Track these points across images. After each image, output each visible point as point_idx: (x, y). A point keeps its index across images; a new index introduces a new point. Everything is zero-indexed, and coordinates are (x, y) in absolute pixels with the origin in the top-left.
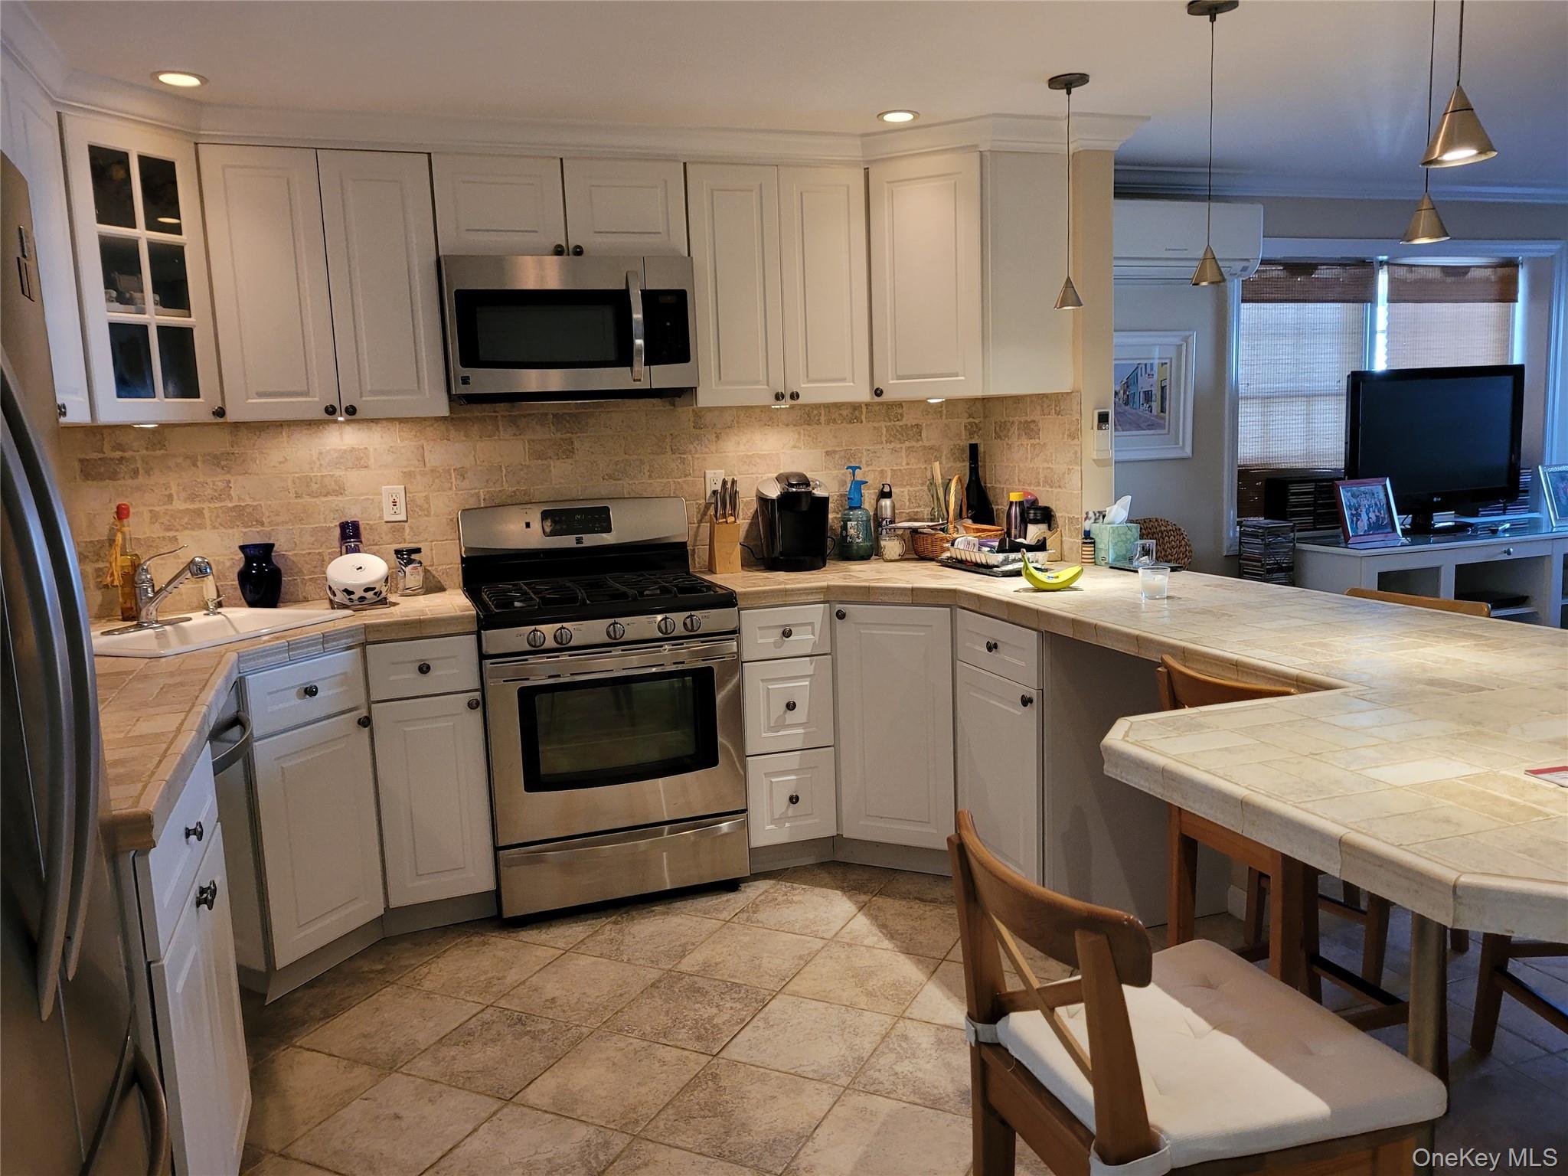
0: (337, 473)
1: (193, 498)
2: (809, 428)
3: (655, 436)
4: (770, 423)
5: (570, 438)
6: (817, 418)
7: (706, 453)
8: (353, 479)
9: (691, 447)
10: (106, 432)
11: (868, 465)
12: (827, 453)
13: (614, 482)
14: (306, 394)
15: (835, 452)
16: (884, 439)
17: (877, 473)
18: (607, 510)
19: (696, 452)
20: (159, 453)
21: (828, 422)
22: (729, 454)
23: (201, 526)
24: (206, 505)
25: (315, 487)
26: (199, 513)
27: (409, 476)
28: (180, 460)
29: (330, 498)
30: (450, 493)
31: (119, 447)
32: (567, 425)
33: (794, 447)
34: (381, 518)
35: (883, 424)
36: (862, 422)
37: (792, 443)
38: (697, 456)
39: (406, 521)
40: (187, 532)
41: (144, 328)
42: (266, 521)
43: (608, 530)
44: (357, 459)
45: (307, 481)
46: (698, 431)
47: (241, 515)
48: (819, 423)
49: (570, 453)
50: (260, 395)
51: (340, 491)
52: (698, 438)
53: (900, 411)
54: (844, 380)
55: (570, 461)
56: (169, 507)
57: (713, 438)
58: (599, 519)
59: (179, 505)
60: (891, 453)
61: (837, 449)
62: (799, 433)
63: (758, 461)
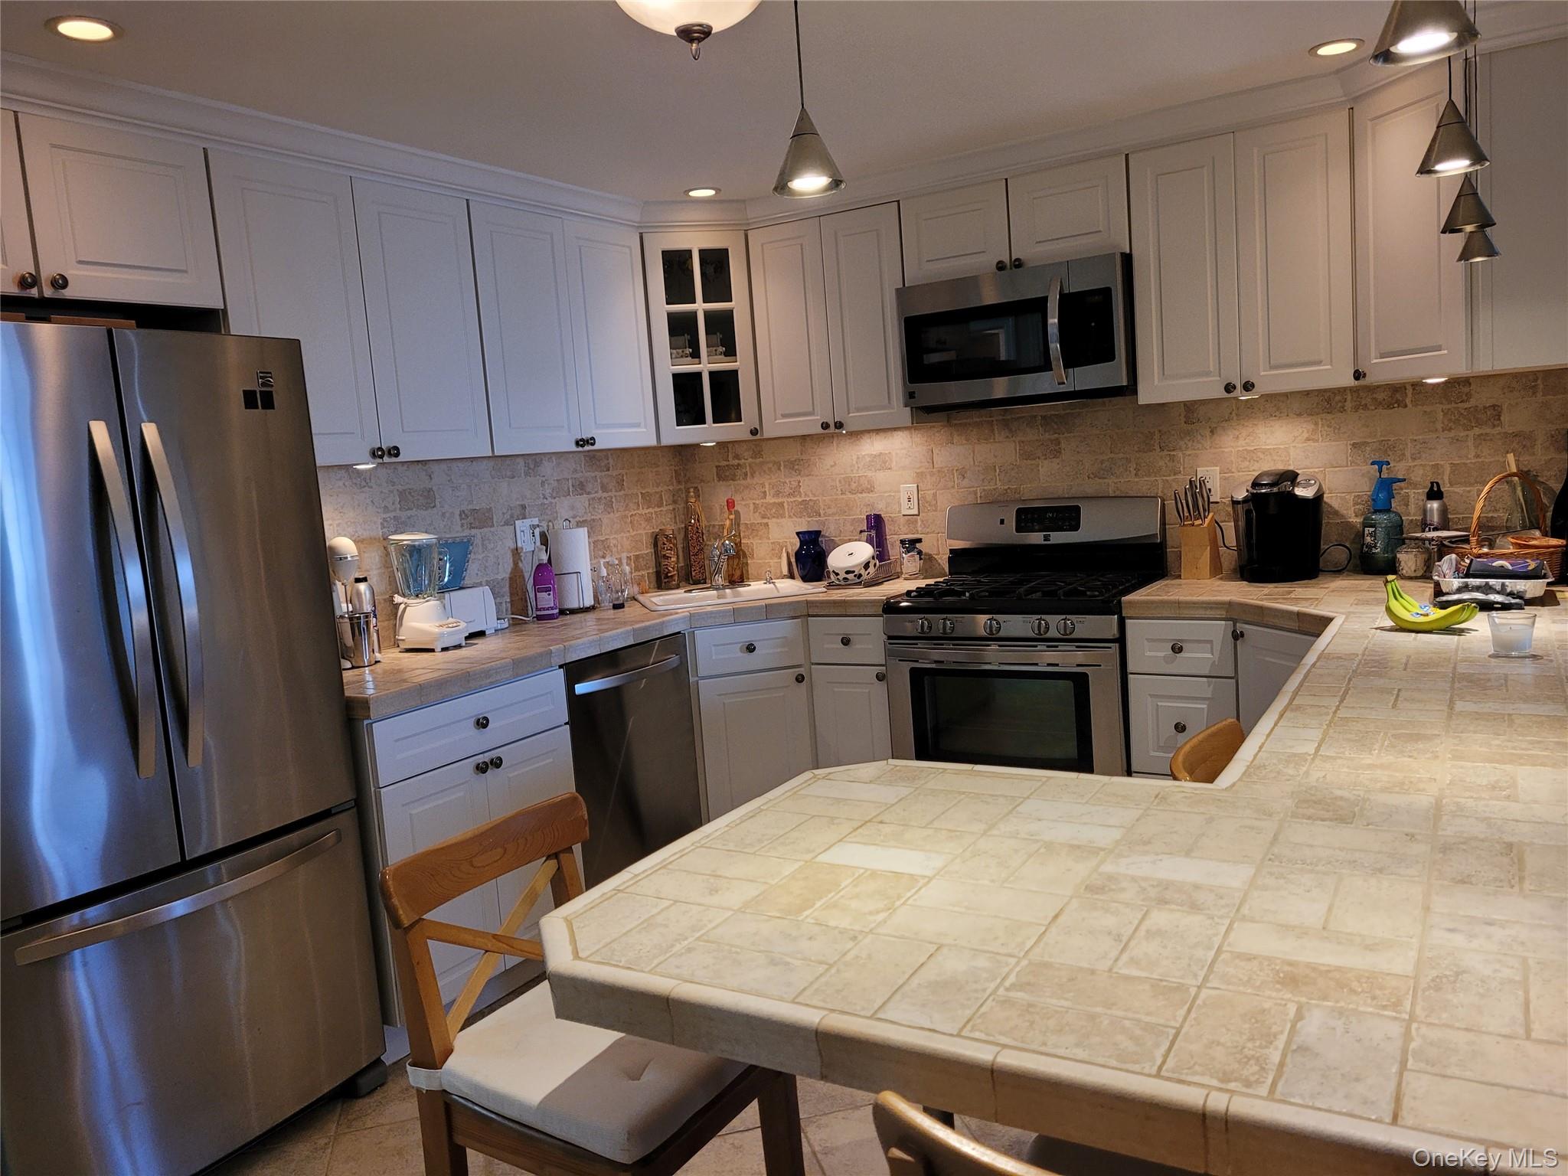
0: (869, 474)
1: (777, 494)
2: (1329, 417)
3: (1142, 433)
4: (1277, 413)
5: (1057, 439)
6: (1340, 404)
7: (1198, 449)
8: (880, 478)
9: (1182, 443)
10: (730, 446)
11: (1414, 459)
12: (1354, 445)
13: (1101, 480)
14: (812, 413)
15: (1365, 444)
16: (1439, 426)
17: (1428, 468)
18: (1077, 509)
19: (1187, 448)
20: (758, 461)
21: (1356, 409)
22: (1226, 450)
23: (782, 516)
24: (785, 500)
25: (854, 486)
26: (781, 505)
27: (920, 475)
28: (771, 465)
29: (864, 495)
30: (953, 491)
31: (737, 457)
32: (1056, 427)
33: (1308, 439)
34: (900, 512)
35: (1439, 407)
36: (1406, 406)
37: (1306, 435)
38: (1188, 453)
39: (919, 515)
40: (774, 520)
41: (698, 375)
42: (822, 512)
43: (1076, 527)
44: (882, 462)
45: (848, 481)
46: (1190, 427)
47: (807, 508)
48: (1343, 410)
49: (1057, 453)
50: (784, 416)
51: (870, 490)
52: (1188, 433)
53: (1466, 390)
54: (1319, 363)
55: (1058, 460)
56: (764, 501)
57: (1208, 433)
58: (1068, 516)
59: (770, 499)
60: (1451, 443)
61: (1369, 440)
62: (1316, 424)
63: (1262, 456)
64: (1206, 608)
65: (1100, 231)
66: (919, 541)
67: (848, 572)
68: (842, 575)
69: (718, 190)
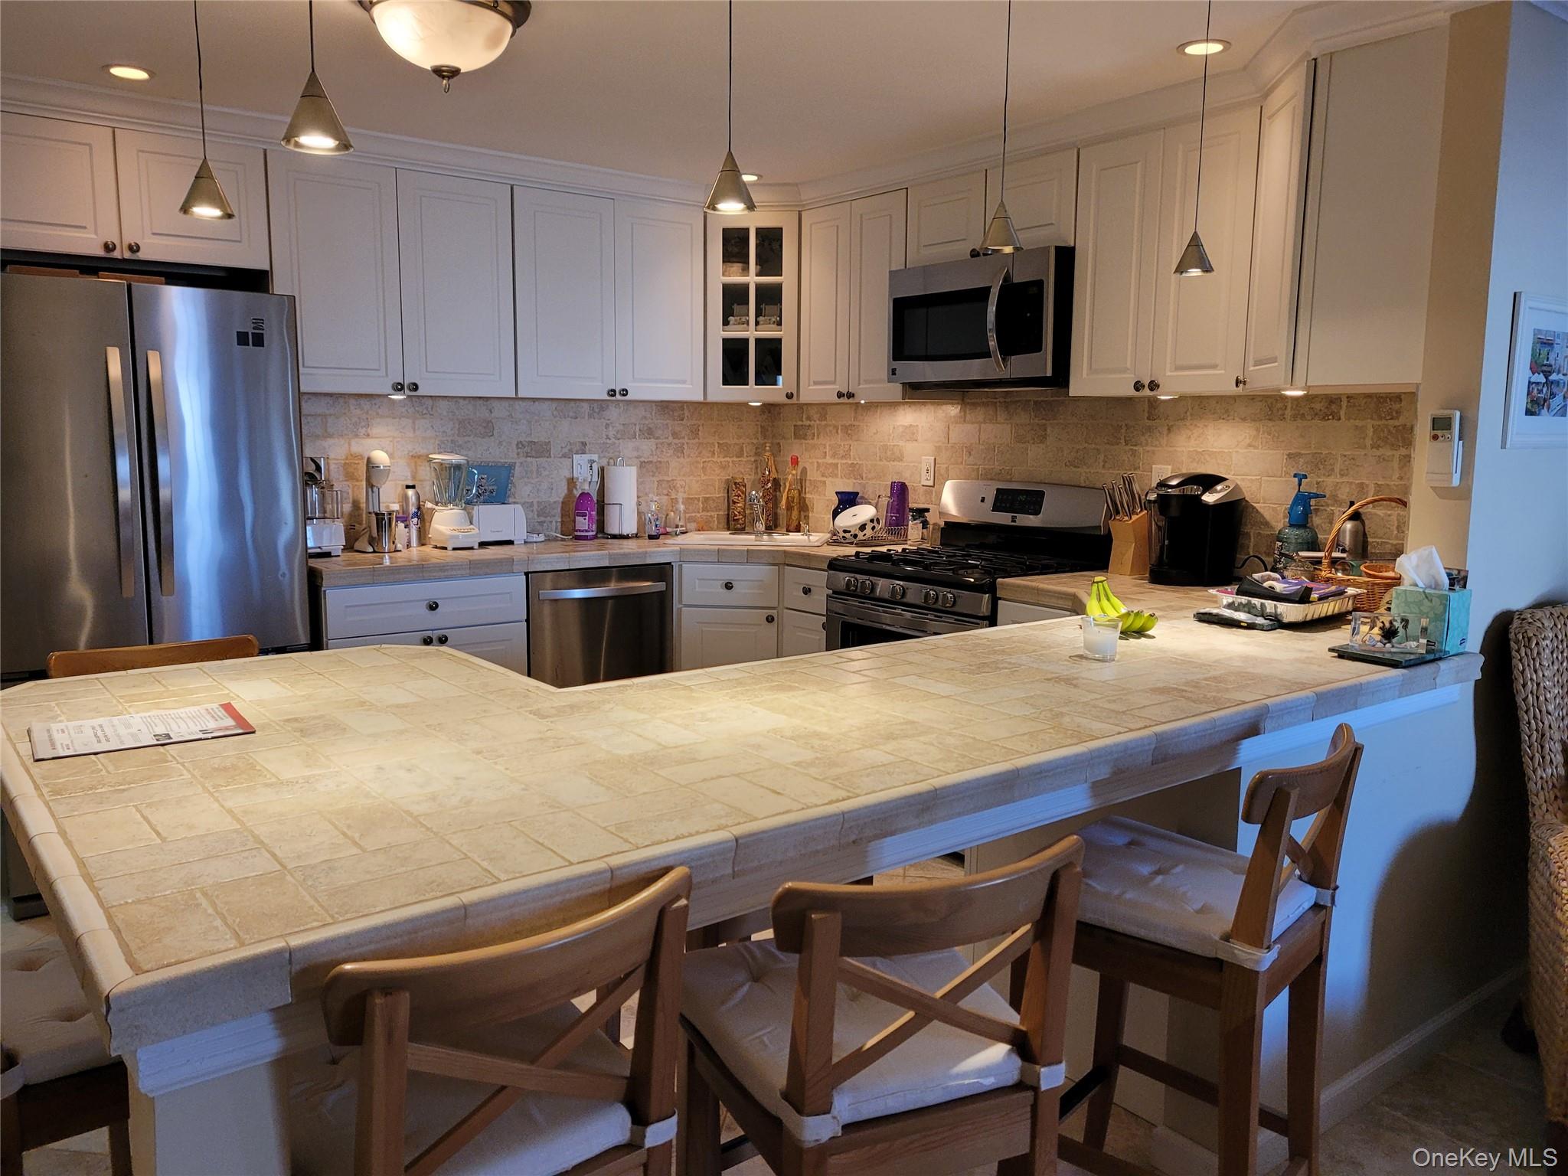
0: (901, 443)
1: (834, 456)
2: (1270, 424)
3: (1112, 426)
5: (1045, 425)
6: (1280, 412)
7: (1156, 446)
8: (909, 448)
9: (1143, 439)
10: (805, 407)
11: (1342, 475)
12: (1289, 455)
13: (1074, 469)
14: (834, 383)
15: (1299, 455)
16: (1368, 442)
17: (1354, 486)
18: (1041, 494)
19: (1147, 445)
20: (824, 423)
21: (1295, 418)
22: (1178, 449)
23: (836, 476)
24: (840, 461)
25: (889, 453)
26: (836, 465)
27: (938, 449)
28: (831, 428)
29: (895, 463)
30: (961, 467)
31: (809, 418)
32: (1044, 413)
33: (1250, 445)
34: (920, 482)
35: (1370, 423)
36: (1340, 419)
37: (1248, 441)
38: (1148, 448)
39: (933, 487)
40: (830, 479)
41: (746, 341)
42: (864, 476)
43: (1037, 512)
44: (910, 433)
45: (885, 448)
46: (1149, 423)
47: (854, 471)
48: (1283, 418)
49: (1043, 439)
50: (815, 383)
51: (901, 459)
52: (1149, 429)
53: (1396, 406)
54: (1214, 367)
55: (1042, 446)
56: (824, 460)
57: (1165, 432)
58: (1031, 501)
59: (829, 460)
60: (1377, 463)
61: (1302, 452)
62: (1258, 430)
63: (1208, 459)
64: (1058, 598)
65: (1052, 224)
66: (927, 510)
67: (845, 531)
68: (842, 534)
69: (760, 176)
